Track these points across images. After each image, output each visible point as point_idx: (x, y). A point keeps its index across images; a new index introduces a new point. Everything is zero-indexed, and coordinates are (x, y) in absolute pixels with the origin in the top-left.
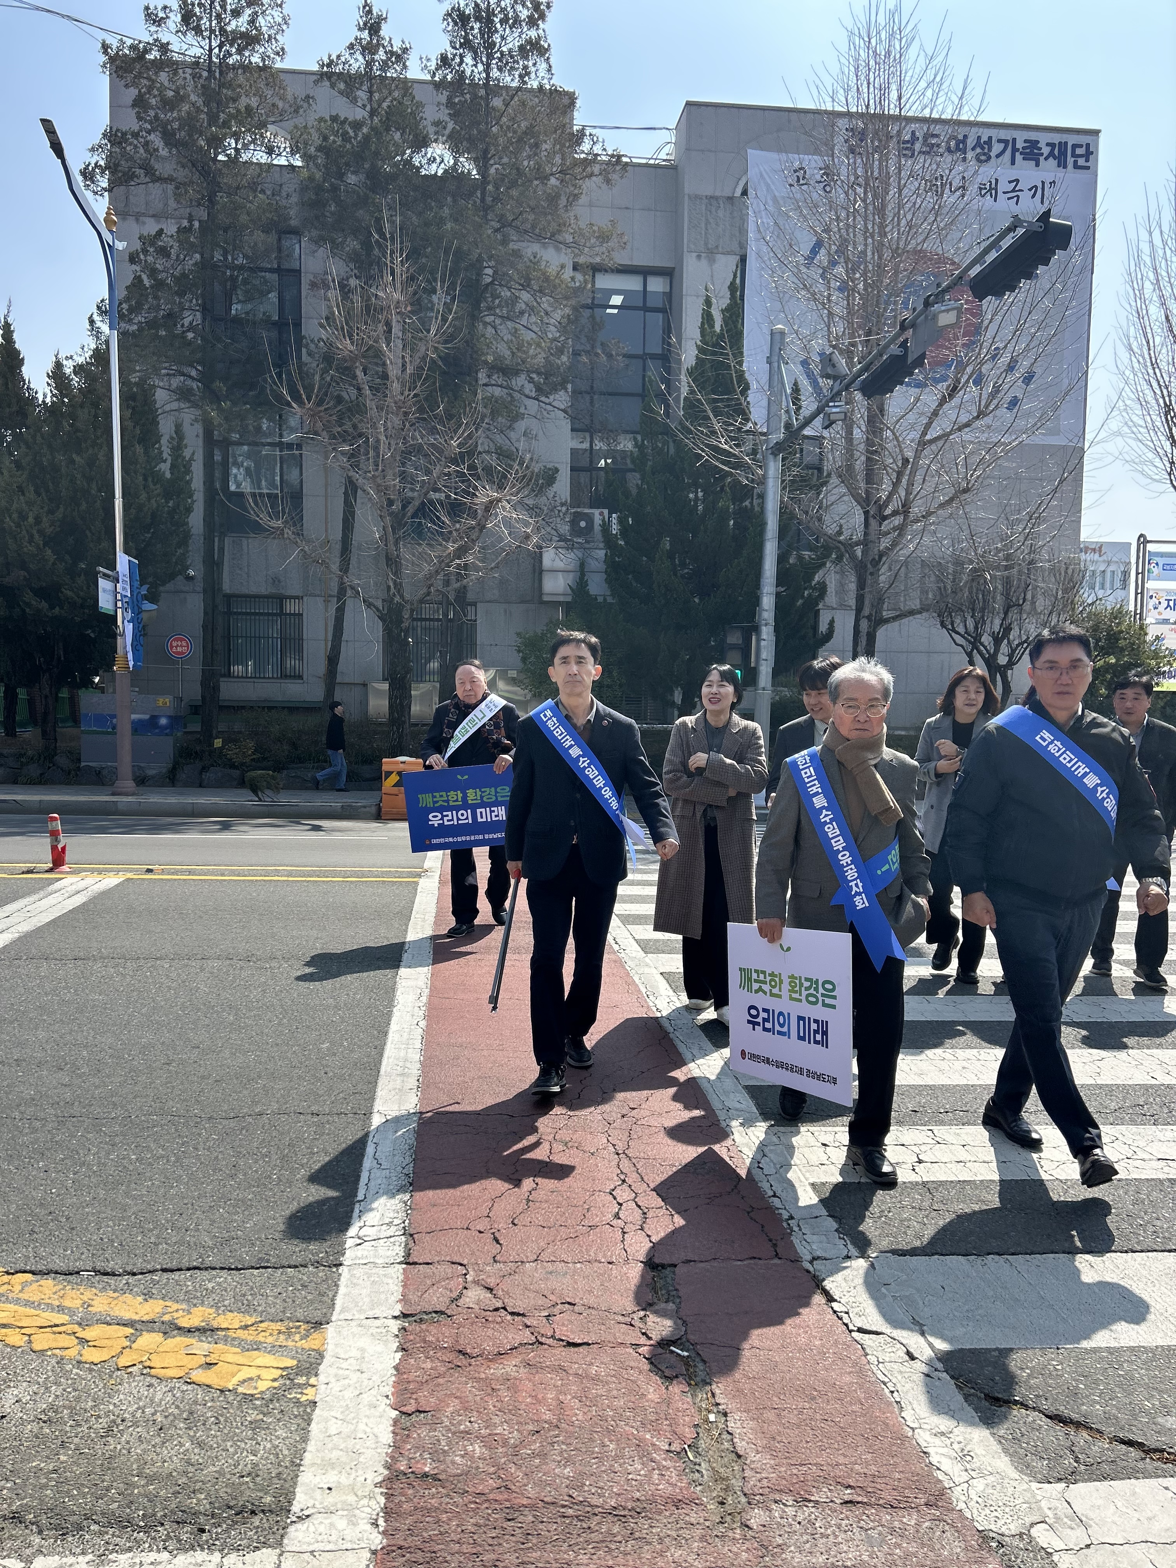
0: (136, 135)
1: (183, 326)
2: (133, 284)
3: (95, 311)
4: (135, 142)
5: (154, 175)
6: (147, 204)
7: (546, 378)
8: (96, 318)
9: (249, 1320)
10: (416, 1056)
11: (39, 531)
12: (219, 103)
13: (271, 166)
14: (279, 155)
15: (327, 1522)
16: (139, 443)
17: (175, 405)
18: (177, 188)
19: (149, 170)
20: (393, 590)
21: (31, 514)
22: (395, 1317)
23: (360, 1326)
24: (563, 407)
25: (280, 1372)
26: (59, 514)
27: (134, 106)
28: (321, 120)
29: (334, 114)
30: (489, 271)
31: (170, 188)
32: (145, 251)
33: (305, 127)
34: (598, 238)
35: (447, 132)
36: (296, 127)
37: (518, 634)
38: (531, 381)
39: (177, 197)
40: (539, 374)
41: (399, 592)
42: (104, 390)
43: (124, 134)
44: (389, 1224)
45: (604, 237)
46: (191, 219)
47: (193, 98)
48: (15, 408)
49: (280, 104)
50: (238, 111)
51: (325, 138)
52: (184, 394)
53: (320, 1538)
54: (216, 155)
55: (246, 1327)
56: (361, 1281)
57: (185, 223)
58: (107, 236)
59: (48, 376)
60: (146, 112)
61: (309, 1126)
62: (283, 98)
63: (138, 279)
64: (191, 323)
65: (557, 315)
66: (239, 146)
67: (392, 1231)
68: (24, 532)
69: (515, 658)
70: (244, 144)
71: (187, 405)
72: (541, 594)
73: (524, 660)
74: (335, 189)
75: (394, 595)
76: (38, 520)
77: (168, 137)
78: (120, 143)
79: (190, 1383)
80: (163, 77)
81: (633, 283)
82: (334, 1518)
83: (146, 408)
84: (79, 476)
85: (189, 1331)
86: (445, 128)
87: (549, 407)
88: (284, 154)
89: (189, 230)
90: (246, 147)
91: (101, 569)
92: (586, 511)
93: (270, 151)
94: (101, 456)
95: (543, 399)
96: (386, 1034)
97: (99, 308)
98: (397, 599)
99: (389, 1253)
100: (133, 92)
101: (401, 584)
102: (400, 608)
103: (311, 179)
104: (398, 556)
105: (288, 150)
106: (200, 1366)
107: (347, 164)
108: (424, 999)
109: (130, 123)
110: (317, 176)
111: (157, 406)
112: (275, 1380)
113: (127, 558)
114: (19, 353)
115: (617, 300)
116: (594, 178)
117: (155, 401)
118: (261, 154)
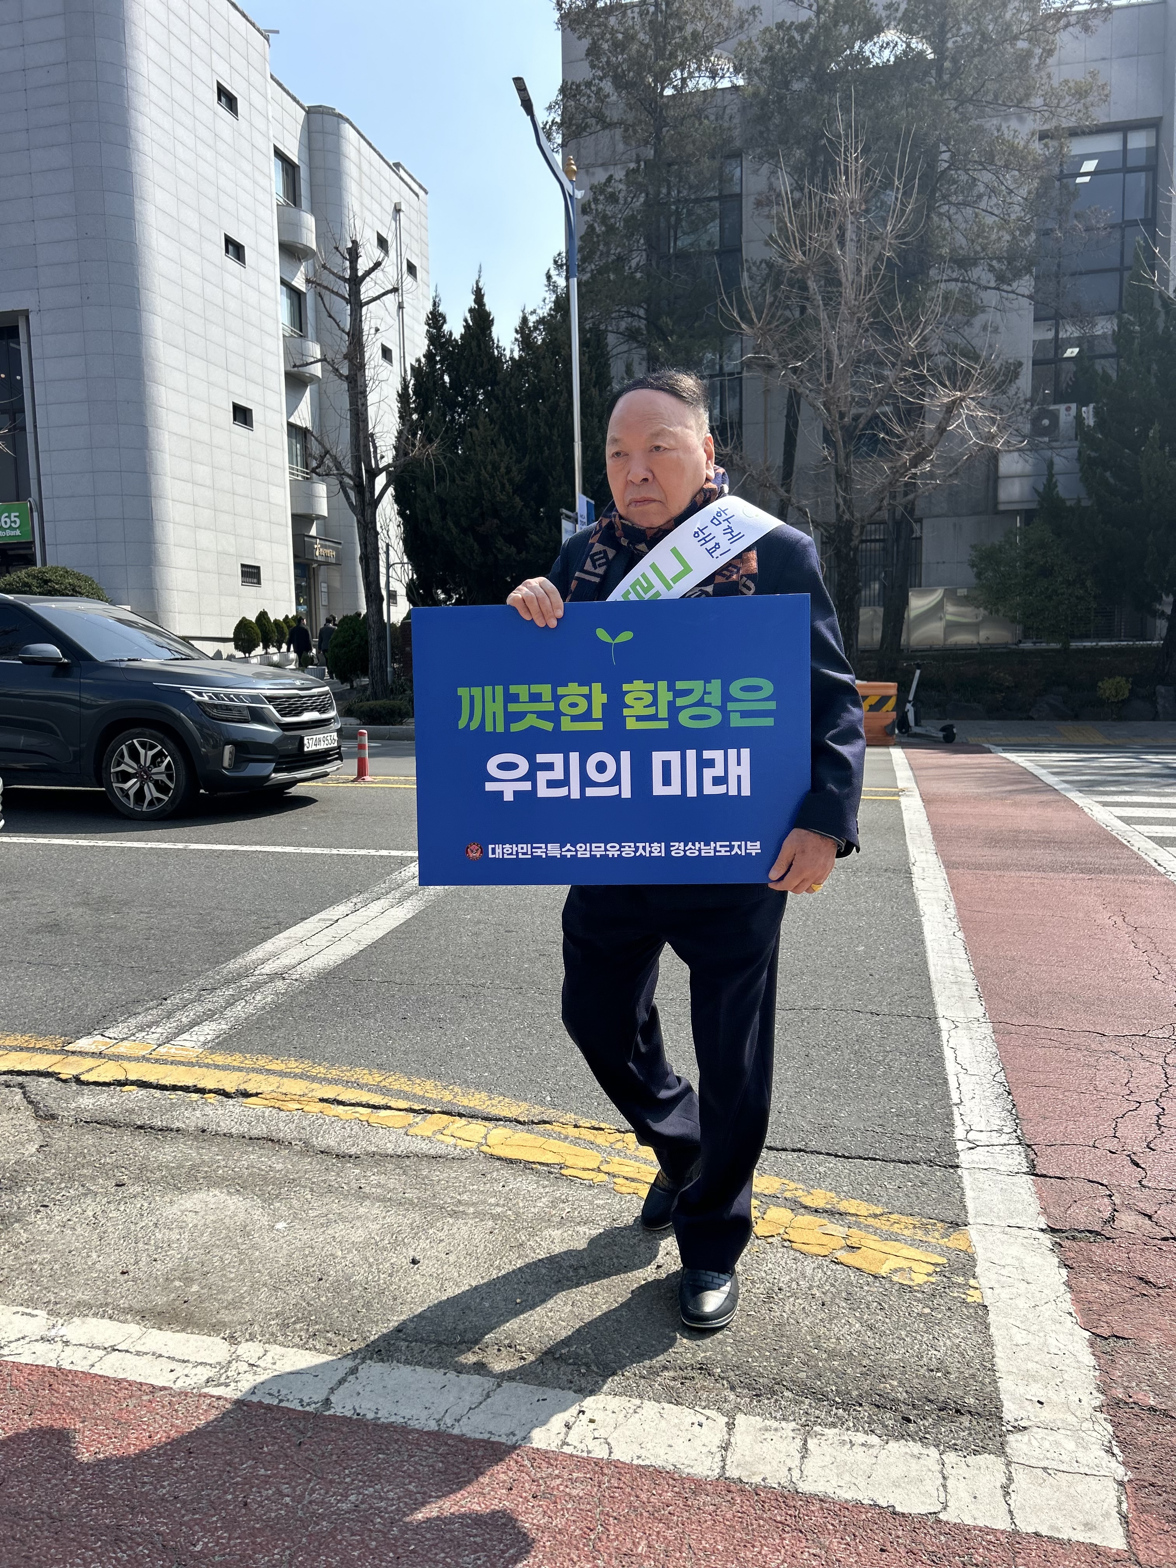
0: (589, 84)
1: (630, 268)
2: (587, 234)
3: (552, 266)
4: (589, 92)
5: (605, 122)
6: (596, 154)
7: (1009, 263)
8: (553, 273)
9: (878, 1211)
10: (964, 966)
11: (509, 480)
12: (665, 37)
13: (715, 89)
14: (723, 77)
15: (1051, 1438)
16: (594, 386)
17: (625, 347)
18: (626, 130)
19: (600, 117)
20: (842, 507)
21: (502, 464)
22: (1042, 1230)
23: (1004, 1233)
24: (1027, 293)
25: (932, 1268)
26: (526, 463)
27: (587, 55)
28: (767, 30)
29: (780, 20)
30: (946, 156)
31: (618, 132)
32: (596, 200)
33: (750, 42)
34: (1073, 95)
35: (899, 15)
36: (740, 44)
37: (973, 547)
38: (991, 269)
39: (626, 139)
40: (999, 259)
41: (849, 508)
42: (564, 338)
43: (578, 86)
44: (1000, 1131)
45: (1081, 93)
46: (638, 162)
47: (641, 36)
48: (486, 366)
49: (725, 23)
50: (685, 39)
51: (771, 48)
52: (632, 335)
53: (1048, 1455)
54: (663, 89)
55: (876, 1216)
56: (986, 1186)
57: (632, 165)
58: (568, 186)
59: (517, 331)
60: (598, 59)
61: (873, 1026)
62: (728, 16)
63: (591, 228)
64: (638, 264)
65: (1024, 192)
66: (686, 75)
67: (1004, 1139)
68: (497, 482)
69: (968, 575)
70: (690, 73)
71: (635, 345)
72: (996, 502)
73: (979, 575)
74: (780, 99)
75: (844, 511)
76: (508, 471)
77: (619, 82)
78: (575, 96)
79: (837, 1263)
80: (612, 21)
81: (1110, 143)
82: (1058, 1436)
83: (599, 352)
84: (542, 424)
85: (816, 1211)
86: (897, 10)
87: (1011, 296)
88: (728, 74)
89: (636, 171)
90: (691, 75)
91: (564, 511)
92: (1052, 407)
93: (714, 75)
94: (562, 404)
95: (1005, 287)
96: (923, 942)
97: (555, 262)
98: (847, 516)
99: (1010, 1161)
100: (586, 43)
101: (851, 499)
102: (850, 525)
103: (755, 95)
104: (848, 472)
105: (731, 70)
106: (842, 1248)
107: (793, 70)
108: (952, 911)
109: (584, 72)
110: (762, 90)
111: (609, 348)
112: (929, 1275)
113: (585, 499)
114: (489, 314)
115: (1090, 166)
116: (1070, 29)
117: (607, 345)
118: (706, 79)
